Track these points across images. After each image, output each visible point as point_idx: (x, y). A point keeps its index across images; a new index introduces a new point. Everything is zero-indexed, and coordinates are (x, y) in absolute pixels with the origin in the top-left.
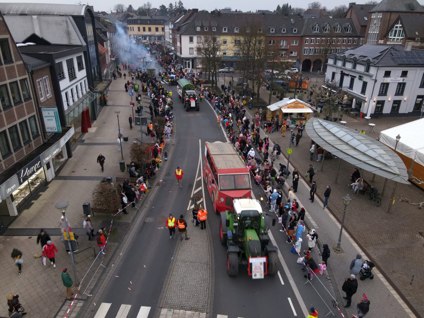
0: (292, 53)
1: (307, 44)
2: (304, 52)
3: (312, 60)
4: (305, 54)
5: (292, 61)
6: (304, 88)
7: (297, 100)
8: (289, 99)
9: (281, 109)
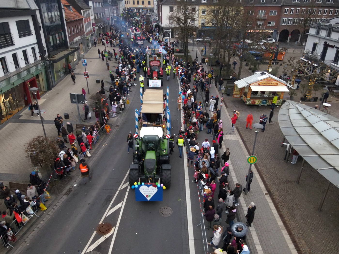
0: (270, 23)
1: (286, 14)
2: (282, 22)
3: (290, 31)
4: (284, 25)
5: (269, 32)
6: (280, 59)
7: (270, 76)
8: (261, 74)
9: (250, 87)
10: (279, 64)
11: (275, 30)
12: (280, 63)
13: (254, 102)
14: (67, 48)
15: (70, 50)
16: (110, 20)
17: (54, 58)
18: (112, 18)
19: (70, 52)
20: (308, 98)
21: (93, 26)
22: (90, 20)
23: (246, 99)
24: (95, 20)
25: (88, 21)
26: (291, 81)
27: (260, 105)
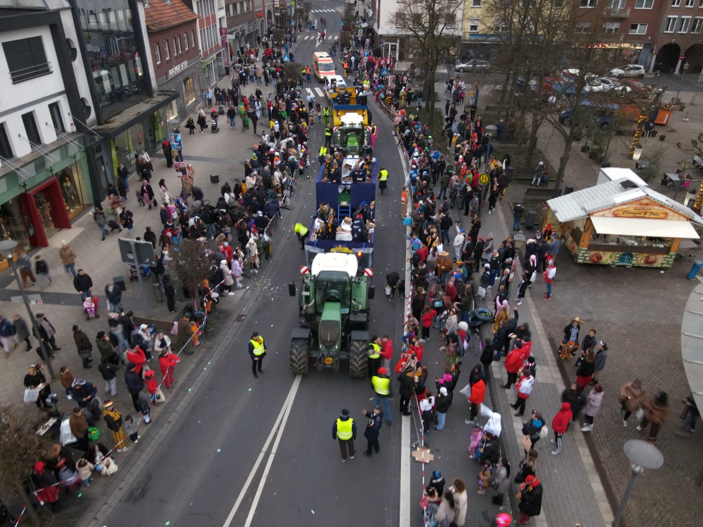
7: (648, 195)
8: (621, 186)
9: (590, 220)
13: (597, 257)
14: (149, 94)
15: (157, 99)
16: (265, 18)
17: (111, 126)
18: (269, 12)
21: (221, 33)
22: (214, 21)
23: (576, 247)
24: (228, 19)
25: (208, 24)
27: (613, 265)
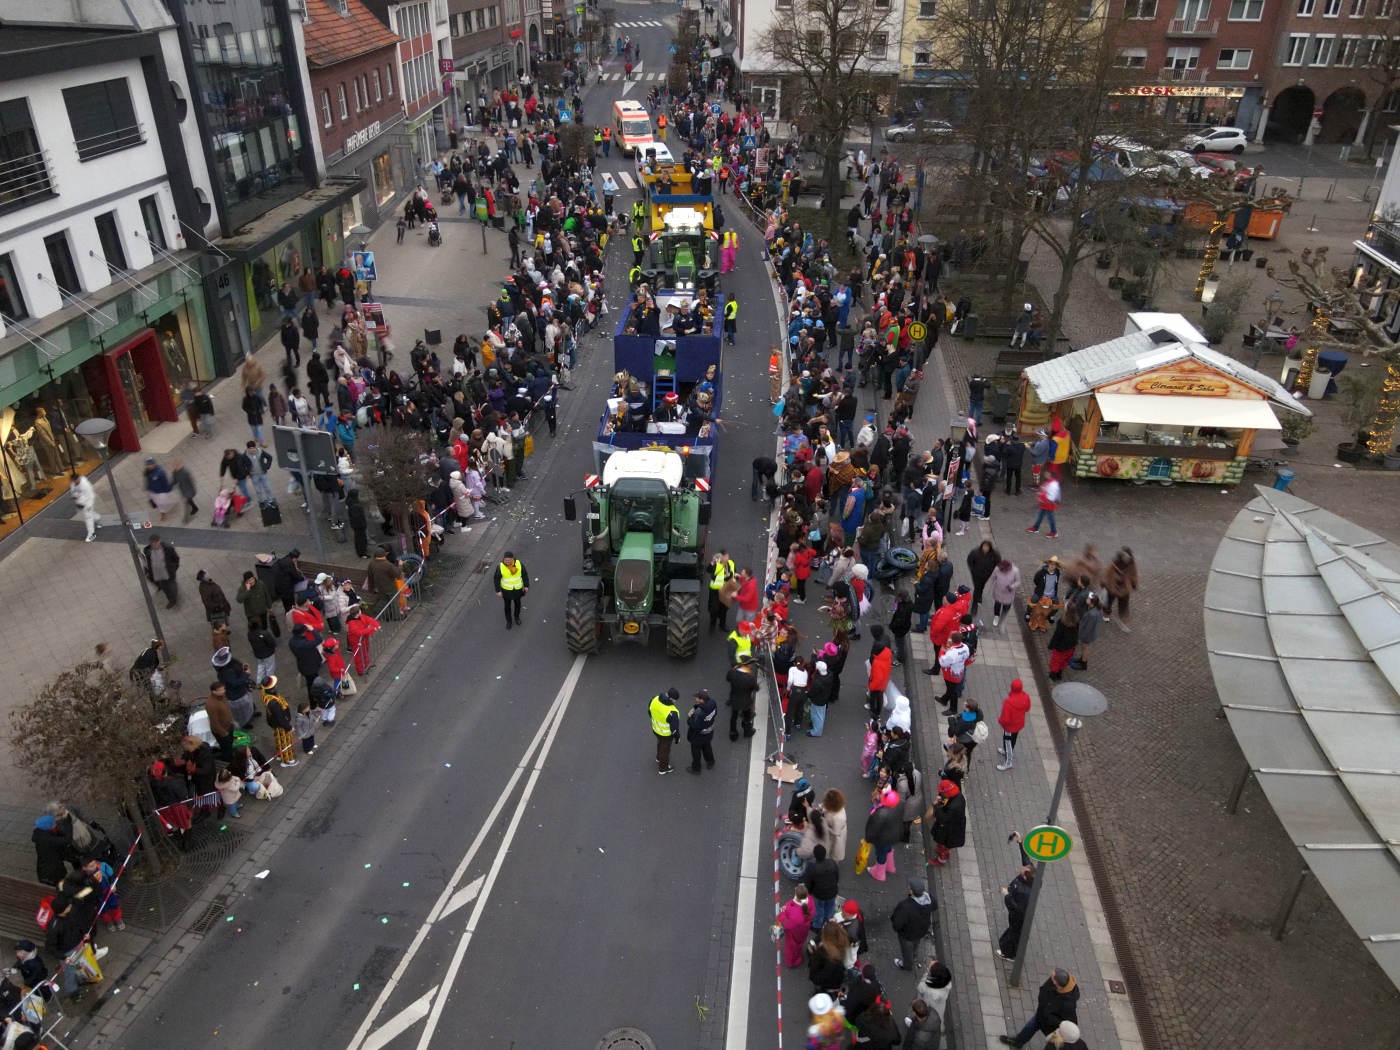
0: (1227, 55)
1: (1304, 14)
2: (1287, 53)
3: (1320, 95)
4: (1292, 64)
5: (1223, 95)
6: (1260, 235)
7: (1195, 357)
8: (1152, 339)
9: (1095, 399)
10: (1254, 257)
11: (1249, 90)
12: (1259, 252)
13: (1110, 466)
14: (312, 180)
15: (328, 191)
16: (524, 40)
17: (246, 239)
18: (533, 27)
19: (325, 205)
20: (1374, 448)
21: (442, 70)
22: (429, 46)
23: (1074, 449)
24: (455, 43)
25: (418, 51)
26: (1297, 357)
27: (1139, 479)
